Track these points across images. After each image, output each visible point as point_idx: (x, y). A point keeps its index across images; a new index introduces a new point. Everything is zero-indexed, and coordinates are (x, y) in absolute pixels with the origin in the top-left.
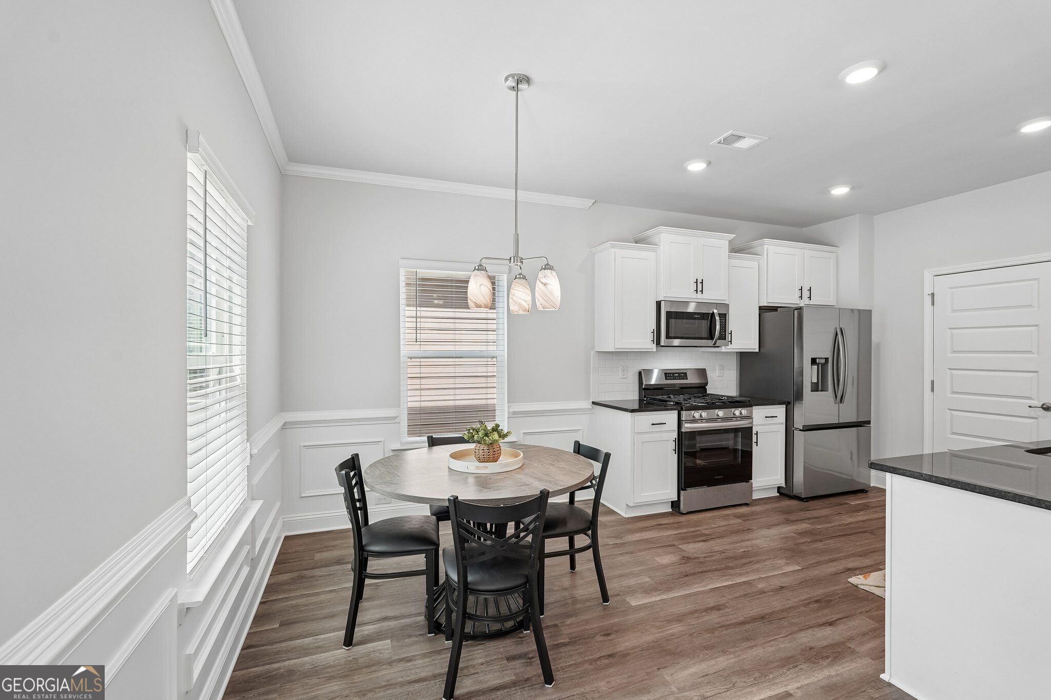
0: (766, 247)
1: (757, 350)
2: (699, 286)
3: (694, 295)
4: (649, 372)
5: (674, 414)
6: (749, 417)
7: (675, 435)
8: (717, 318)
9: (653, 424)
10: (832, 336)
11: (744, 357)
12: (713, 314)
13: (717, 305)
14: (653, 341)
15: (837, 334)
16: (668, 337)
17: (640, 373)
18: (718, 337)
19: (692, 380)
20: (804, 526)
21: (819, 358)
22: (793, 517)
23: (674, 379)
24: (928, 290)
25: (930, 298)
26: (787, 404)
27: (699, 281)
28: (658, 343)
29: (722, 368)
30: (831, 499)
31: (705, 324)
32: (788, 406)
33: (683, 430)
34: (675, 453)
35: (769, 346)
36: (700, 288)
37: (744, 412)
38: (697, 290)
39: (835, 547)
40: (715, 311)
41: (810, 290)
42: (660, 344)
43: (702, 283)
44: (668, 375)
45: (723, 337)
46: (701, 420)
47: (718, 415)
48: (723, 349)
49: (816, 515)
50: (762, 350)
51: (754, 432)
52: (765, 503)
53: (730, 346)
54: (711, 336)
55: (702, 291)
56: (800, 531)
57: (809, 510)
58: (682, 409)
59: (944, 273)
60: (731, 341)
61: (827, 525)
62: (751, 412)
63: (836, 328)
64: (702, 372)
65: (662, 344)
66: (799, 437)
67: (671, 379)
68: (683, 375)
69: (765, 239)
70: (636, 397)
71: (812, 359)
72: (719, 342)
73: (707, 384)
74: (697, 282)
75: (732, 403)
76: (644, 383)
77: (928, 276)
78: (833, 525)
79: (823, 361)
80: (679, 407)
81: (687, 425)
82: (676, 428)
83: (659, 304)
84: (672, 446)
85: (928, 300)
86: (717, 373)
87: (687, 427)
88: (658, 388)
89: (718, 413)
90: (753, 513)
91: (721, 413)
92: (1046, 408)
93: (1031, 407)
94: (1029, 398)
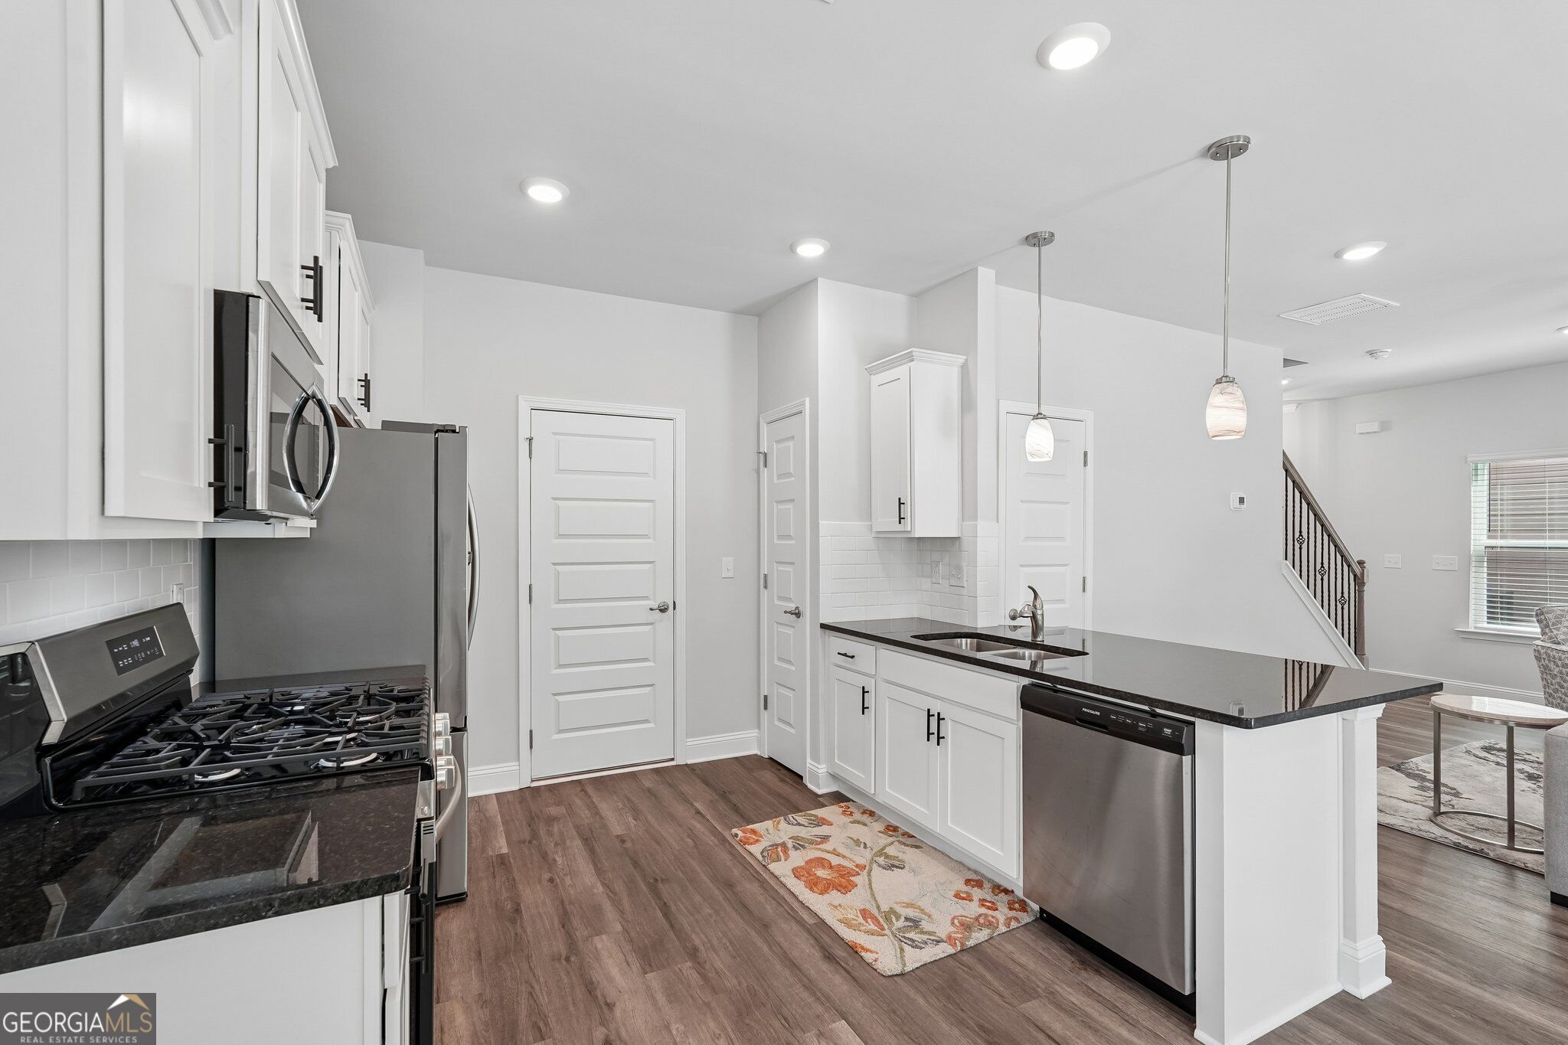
0: (336, 237)
20: (608, 946)
24: (524, 434)
25: (526, 444)
39: (725, 941)
41: (368, 387)
56: (634, 959)
59: (553, 408)
61: (613, 915)
69: (349, 217)
77: (524, 407)
78: (610, 908)
85: (524, 446)
92: (663, 610)
93: (651, 609)
94: (646, 598)
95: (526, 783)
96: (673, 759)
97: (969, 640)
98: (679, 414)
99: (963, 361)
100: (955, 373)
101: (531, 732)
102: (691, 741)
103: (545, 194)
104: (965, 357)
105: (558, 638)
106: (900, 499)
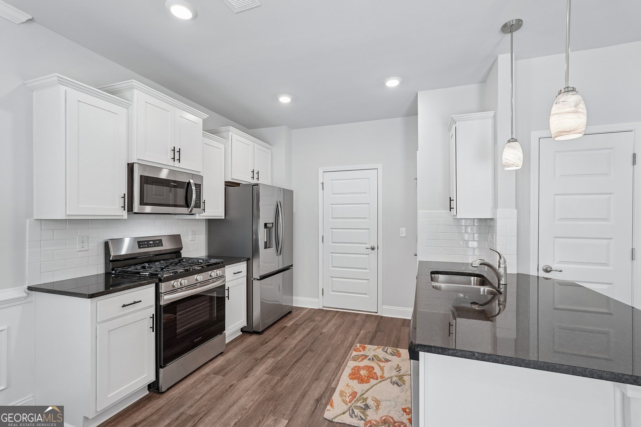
0: (230, 133)
1: (224, 218)
2: (176, 154)
3: (171, 163)
4: (118, 242)
5: (151, 288)
6: (223, 277)
7: (153, 311)
8: (194, 188)
9: (124, 306)
10: (275, 207)
11: (211, 223)
12: (189, 183)
13: (193, 176)
14: (124, 207)
15: (278, 205)
16: (142, 203)
17: (106, 244)
18: (193, 205)
19: (167, 246)
20: (269, 362)
21: (269, 223)
22: (259, 355)
23: (148, 247)
24: (321, 181)
25: (321, 185)
26: (248, 260)
27: (177, 150)
28: (130, 209)
29: (194, 233)
30: (275, 326)
31: (181, 192)
32: (248, 262)
33: (162, 303)
34: (153, 331)
35: (233, 214)
36: (177, 157)
37: (219, 272)
38: (174, 158)
39: (298, 377)
40: (192, 181)
41: (258, 173)
42: (132, 210)
43: (179, 152)
44: (141, 243)
45: (198, 205)
46: (181, 288)
47: (197, 280)
48: (197, 217)
49: (273, 345)
50: (227, 218)
51: (226, 288)
52: (235, 346)
53: (204, 214)
54: (187, 205)
55: (179, 160)
56: (269, 369)
57: (267, 342)
58: (161, 280)
59: (330, 171)
60: (204, 210)
61: (284, 354)
62: (224, 272)
63: (277, 201)
64: (176, 238)
65: (136, 210)
66: (256, 285)
67: (145, 247)
68: (158, 242)
69: (231, 127)
70: (101, 270)
71: (265, 224)
72: (195, 210)
73: (181, 248)
74: (174, 150)
75: (209, 267)
76: (112, 254)
77: (320, 172)
78: (286, 352)
79: (271, 225)
80: (157, 280)
81: (166, 297)
82: (153, 303)
83: (131, 167)
84: (149, 323)
85: (321, 186)
86: (190, 237)
87: (166, 299)
88: (130, 259)
89: (198, 278)
90: (229, 362)
91: (200, 277)
92: (373, 249)
93: (367, 248)
94: (366, 243)
95: (321, 308)
96: (377, 313)
97: (475, 278)
98: (380, 166)
99: (493, 114)
100: (490, 121)
101: (323, 289)
102: (385, 307)
103: (285, 100)
104: (493, 112)
105: (332, 256)
106: (450, 198)
